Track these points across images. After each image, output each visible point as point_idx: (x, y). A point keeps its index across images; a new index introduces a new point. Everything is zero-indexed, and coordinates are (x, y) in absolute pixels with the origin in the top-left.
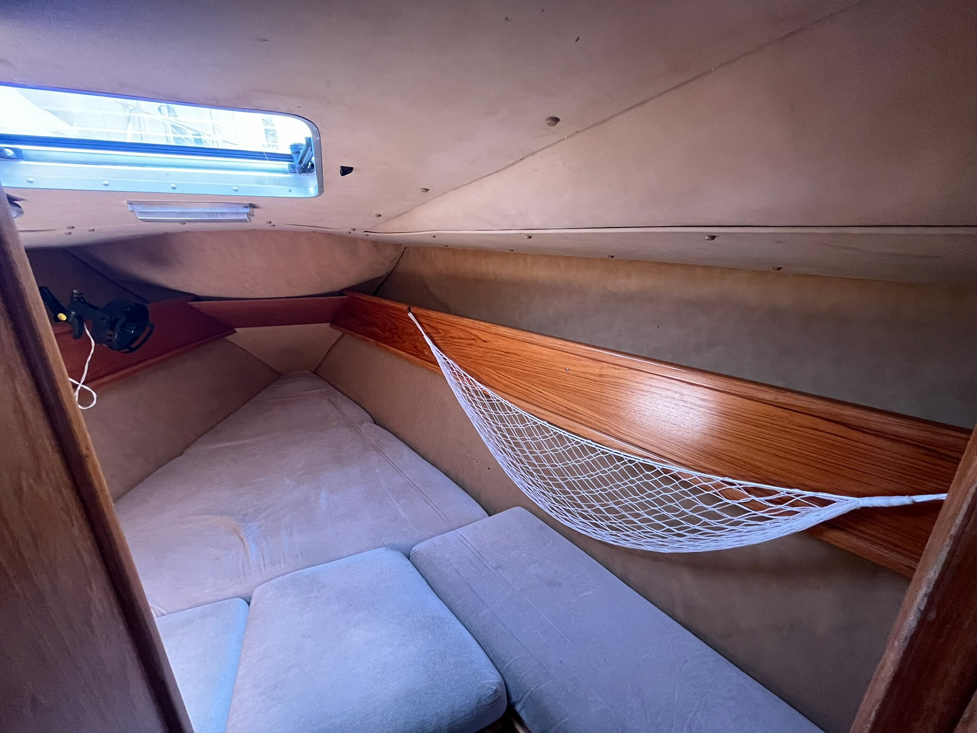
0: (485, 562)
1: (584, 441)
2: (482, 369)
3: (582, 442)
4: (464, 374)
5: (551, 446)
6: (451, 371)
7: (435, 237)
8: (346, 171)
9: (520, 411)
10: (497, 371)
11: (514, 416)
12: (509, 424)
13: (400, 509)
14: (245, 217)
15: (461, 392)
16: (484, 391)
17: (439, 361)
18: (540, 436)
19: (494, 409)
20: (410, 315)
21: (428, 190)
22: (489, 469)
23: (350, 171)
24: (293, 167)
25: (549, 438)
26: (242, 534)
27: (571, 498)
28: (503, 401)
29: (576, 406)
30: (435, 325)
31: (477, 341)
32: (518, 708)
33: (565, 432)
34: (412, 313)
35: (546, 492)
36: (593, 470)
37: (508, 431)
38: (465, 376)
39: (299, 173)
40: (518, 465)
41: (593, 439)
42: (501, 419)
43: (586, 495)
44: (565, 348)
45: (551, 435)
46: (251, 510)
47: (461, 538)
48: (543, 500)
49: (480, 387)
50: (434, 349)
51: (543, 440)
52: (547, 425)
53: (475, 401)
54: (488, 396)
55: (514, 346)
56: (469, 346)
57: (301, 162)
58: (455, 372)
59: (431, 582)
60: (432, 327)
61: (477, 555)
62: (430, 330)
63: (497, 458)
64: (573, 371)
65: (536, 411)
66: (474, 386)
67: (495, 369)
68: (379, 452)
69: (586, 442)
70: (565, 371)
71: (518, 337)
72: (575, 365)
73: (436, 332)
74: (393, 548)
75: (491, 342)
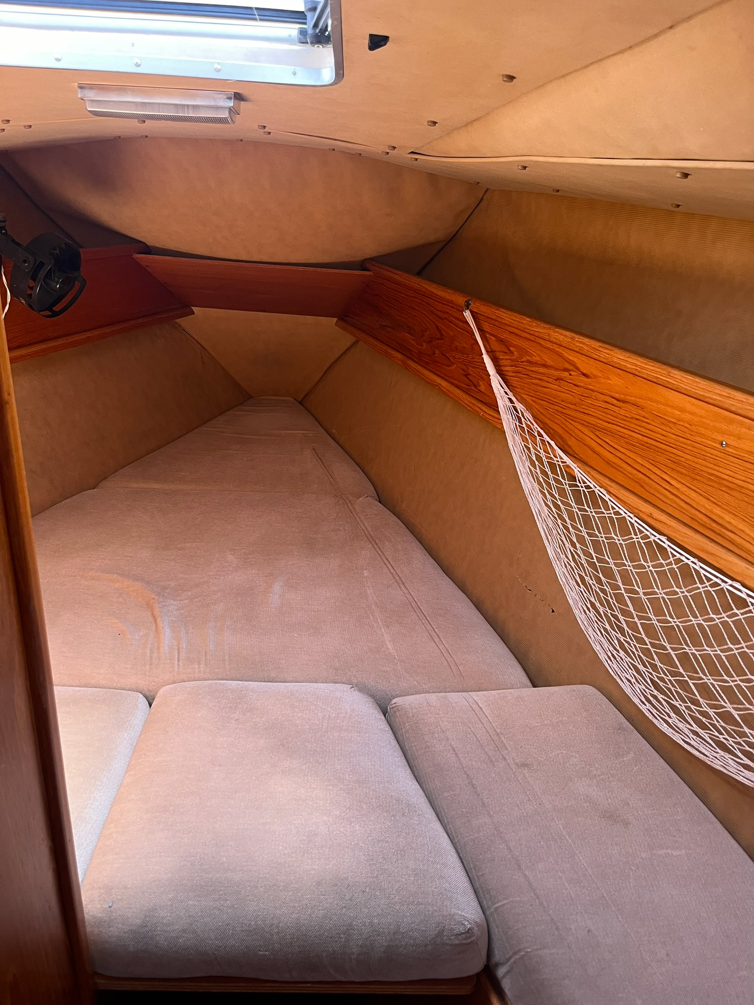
0: (504, 752)
1: (726, 582)
2: (570, 426)
3: (723, 585)
4: (538, 432)
5: (666, 585)
6: (518, 424)
7: (525, 168)
8: (377, 42)
9: (623, 511)
10: (598, 433)
11: (611, 518)
12: (600, 533)
13: (387, 638)
14: (225, 115)
15: (528, 464)
16: (568, 466)
17: (500, 403)
18: (650, 564)
19: (579, 501)
20: (467, 314)
21: (514, 78)
22: (553, 611)
23: (383, 43)
24: (303, 32)
25: (666, 568)
26: (157, 611)
27: (684, 685)
28: (597, 490)
29: (728, 517)
30: (504, 336)
31: (572, 373)
32: (501, 972)
33: (696, 561)
34: (472, 312)
35: (641, 667)
36: (735, 641)
37: (596, 545)
38: (540, 435)
39: (312, 43)
40: (601, 610)
41: (747, 583)
42: (587, 521)
43: (712, 684)
44: (728, 403)
45: (670, 563)
46: (173, 584)
47: (474, 706)
48: (633, 680)
49: (561, 458)
50: (496, 381)
51: (653, 570)
52: (666, 544)
53: (548, 484)
54: (572, 478)
55: (636, 390)
56: (557, 383)
57: (316, 25)
58: (524, 426)
59: (409, 756)
60: (501, 341)
61: (495, 738)
62: (495, 346)
63: (566, 589)
64: (735, 448)
65: (651, 516)
66: (552, 456)
67: (594, 428)
68: (375, 546)
69: (731, 586)
70: (719, 446)
71: (645, 373)
72: (739, 438)
73: (506, 351)
74: (363, 689)
75: (596, 377)
